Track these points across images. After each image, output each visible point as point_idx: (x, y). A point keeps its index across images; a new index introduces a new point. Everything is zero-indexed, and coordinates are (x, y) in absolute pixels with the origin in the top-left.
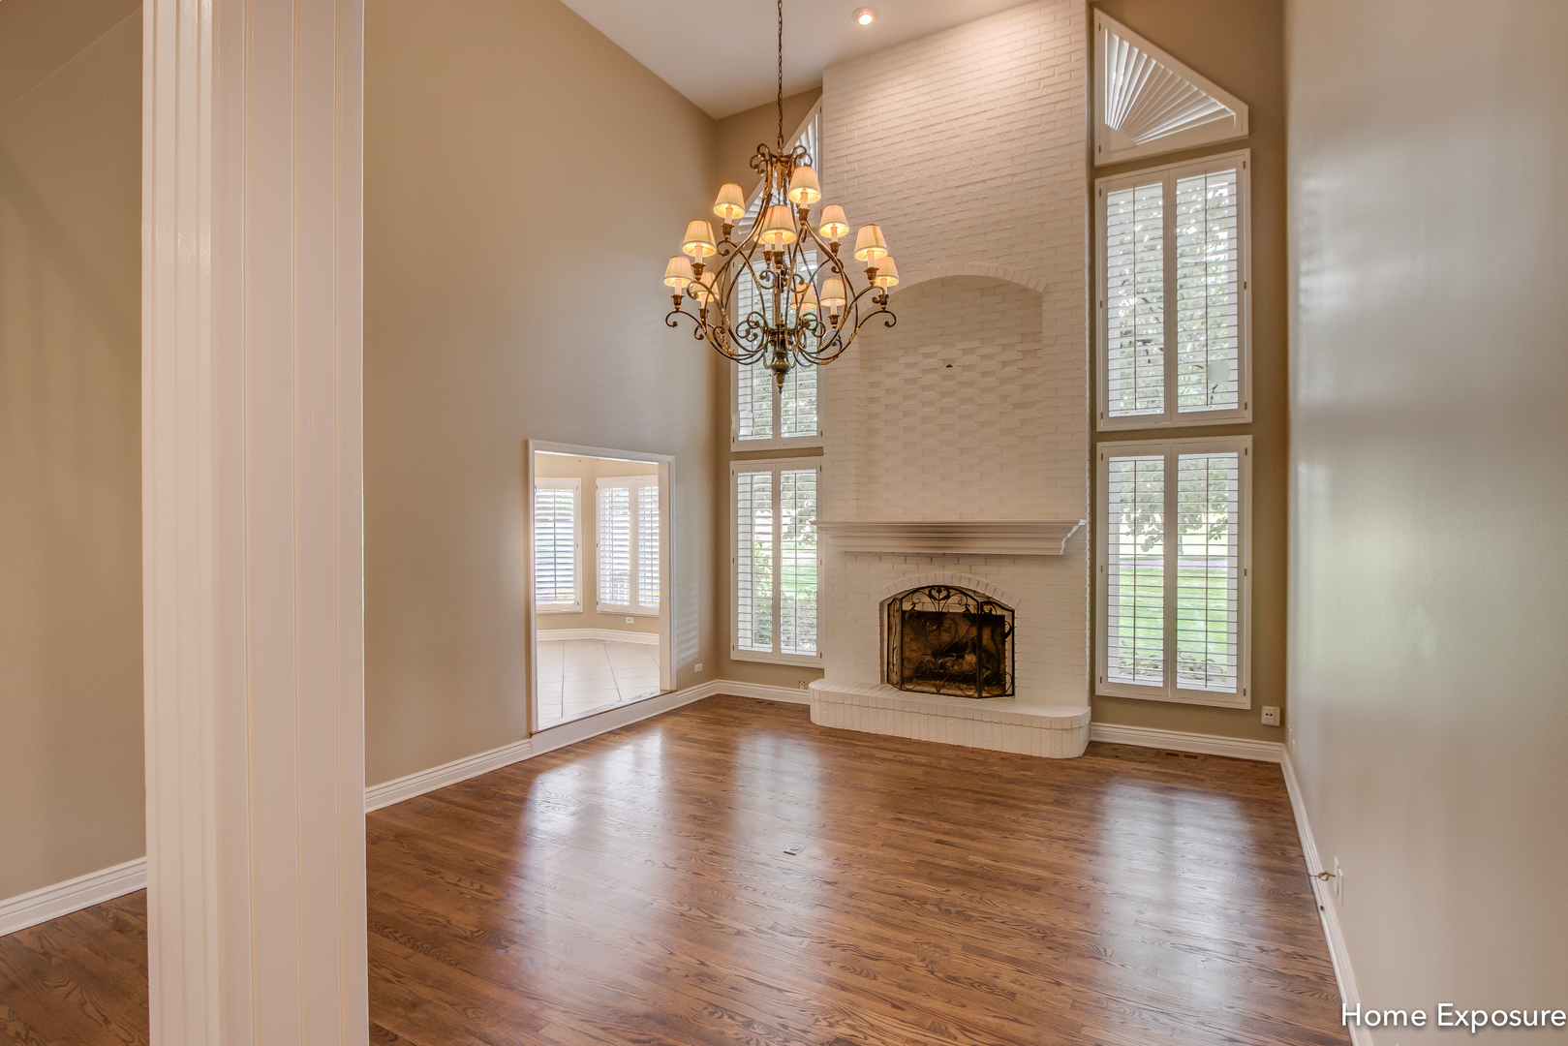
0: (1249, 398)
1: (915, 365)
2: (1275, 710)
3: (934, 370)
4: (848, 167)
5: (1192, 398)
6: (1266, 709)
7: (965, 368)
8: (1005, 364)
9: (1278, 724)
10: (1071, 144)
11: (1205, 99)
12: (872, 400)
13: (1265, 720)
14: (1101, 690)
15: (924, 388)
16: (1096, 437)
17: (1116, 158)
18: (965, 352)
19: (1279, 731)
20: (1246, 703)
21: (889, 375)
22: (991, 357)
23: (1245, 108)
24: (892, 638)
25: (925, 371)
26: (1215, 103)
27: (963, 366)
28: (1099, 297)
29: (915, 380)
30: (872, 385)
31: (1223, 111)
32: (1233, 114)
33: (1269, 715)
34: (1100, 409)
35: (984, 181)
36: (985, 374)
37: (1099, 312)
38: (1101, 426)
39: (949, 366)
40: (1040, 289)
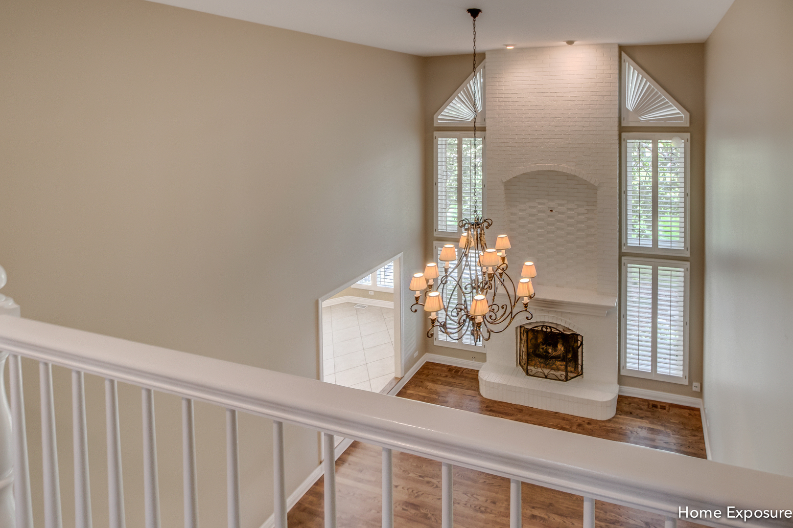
0: (688, 246)
1: (534, 207)
2: (698, 384)
3: (544, 212)
4: (499, 104)
5: (664, 242)
6: (695, 384)
7: (560, 213)
8: (579, 214)
9: (699, 391)
10: (611, 118)
11: (670, 106)
12: (511, 222)
13: (694, 389)
14: (623, 373)
15: (539, 220)
16: (621, 255)
17: (631, 125)
18: (560, 205)
19: (700, 394)
20: (686, 382)
21: (521, 210)
22: (572, 209)
23: (688, 114)
24: (522, 345)
25: (539, 211)
26: (675, 109)
27: (558, 212)
28: (623, 189)
29: (534, 215)
30: (512, 214)
31: (678, 113)
32: (683, 115)
33: (696, 386)
34: (623, 241)
35: (569, 126)
36: (569, 217)
37: (623, 196)
38: (624, 249)
39: (551, 211)
40: (596, 185)
